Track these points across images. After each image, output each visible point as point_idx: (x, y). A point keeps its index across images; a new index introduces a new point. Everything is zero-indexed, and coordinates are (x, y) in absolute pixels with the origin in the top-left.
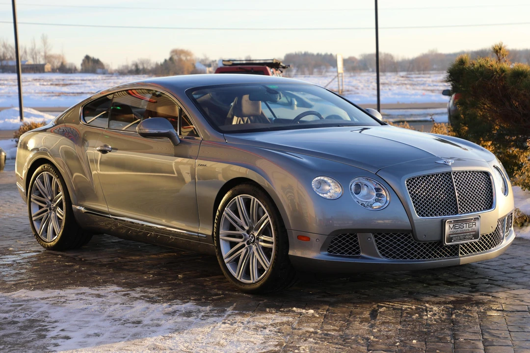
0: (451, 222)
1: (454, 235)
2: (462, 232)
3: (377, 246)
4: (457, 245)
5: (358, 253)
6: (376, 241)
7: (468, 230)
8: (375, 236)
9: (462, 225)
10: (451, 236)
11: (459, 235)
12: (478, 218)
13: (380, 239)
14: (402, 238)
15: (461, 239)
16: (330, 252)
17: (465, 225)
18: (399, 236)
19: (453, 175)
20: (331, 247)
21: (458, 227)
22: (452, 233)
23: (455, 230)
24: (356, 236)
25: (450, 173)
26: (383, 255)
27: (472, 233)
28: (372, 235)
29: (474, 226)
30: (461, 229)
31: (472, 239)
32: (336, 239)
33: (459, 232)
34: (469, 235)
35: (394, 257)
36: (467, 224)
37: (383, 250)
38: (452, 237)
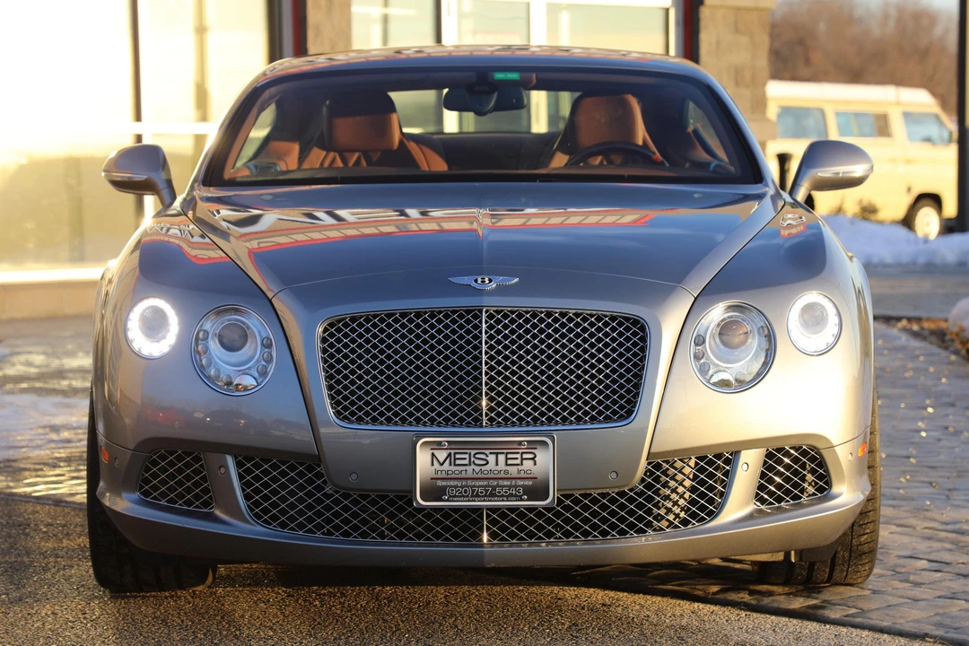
0: (440, 443)
1: (452, 483)
2: (480, 476)
3: (243, 490)
4: (478, 510)
5: (206, 504)
6: (241, 477)
7: (506, 472)
8: (239, 465)
9: (483, 456)
10: (440, 483)
11: (469, 483)
12: (544, 443)
13: (249, 471)
14: (301, 475)
15: (476, 496)
16: (146, 494)
17: (492, 458)
18: (292, 468)
19: (490, 317)
20: (146, 481)
21: (466, 462)
22: (444, 475)
23: (453, 468)
24: (197, 459)
25: (481, 311)
26: (258, 516)
27: (520, 483)
28: (230, 461)
29: (528, 464)
30: (477, 469)
31: (522, 500)
32: (155, 463)
33: (470, 474)
34: (510, 487)
35: (283, 525)
36: (502, 458)
37: (257, 504)
38: (445, 487)
